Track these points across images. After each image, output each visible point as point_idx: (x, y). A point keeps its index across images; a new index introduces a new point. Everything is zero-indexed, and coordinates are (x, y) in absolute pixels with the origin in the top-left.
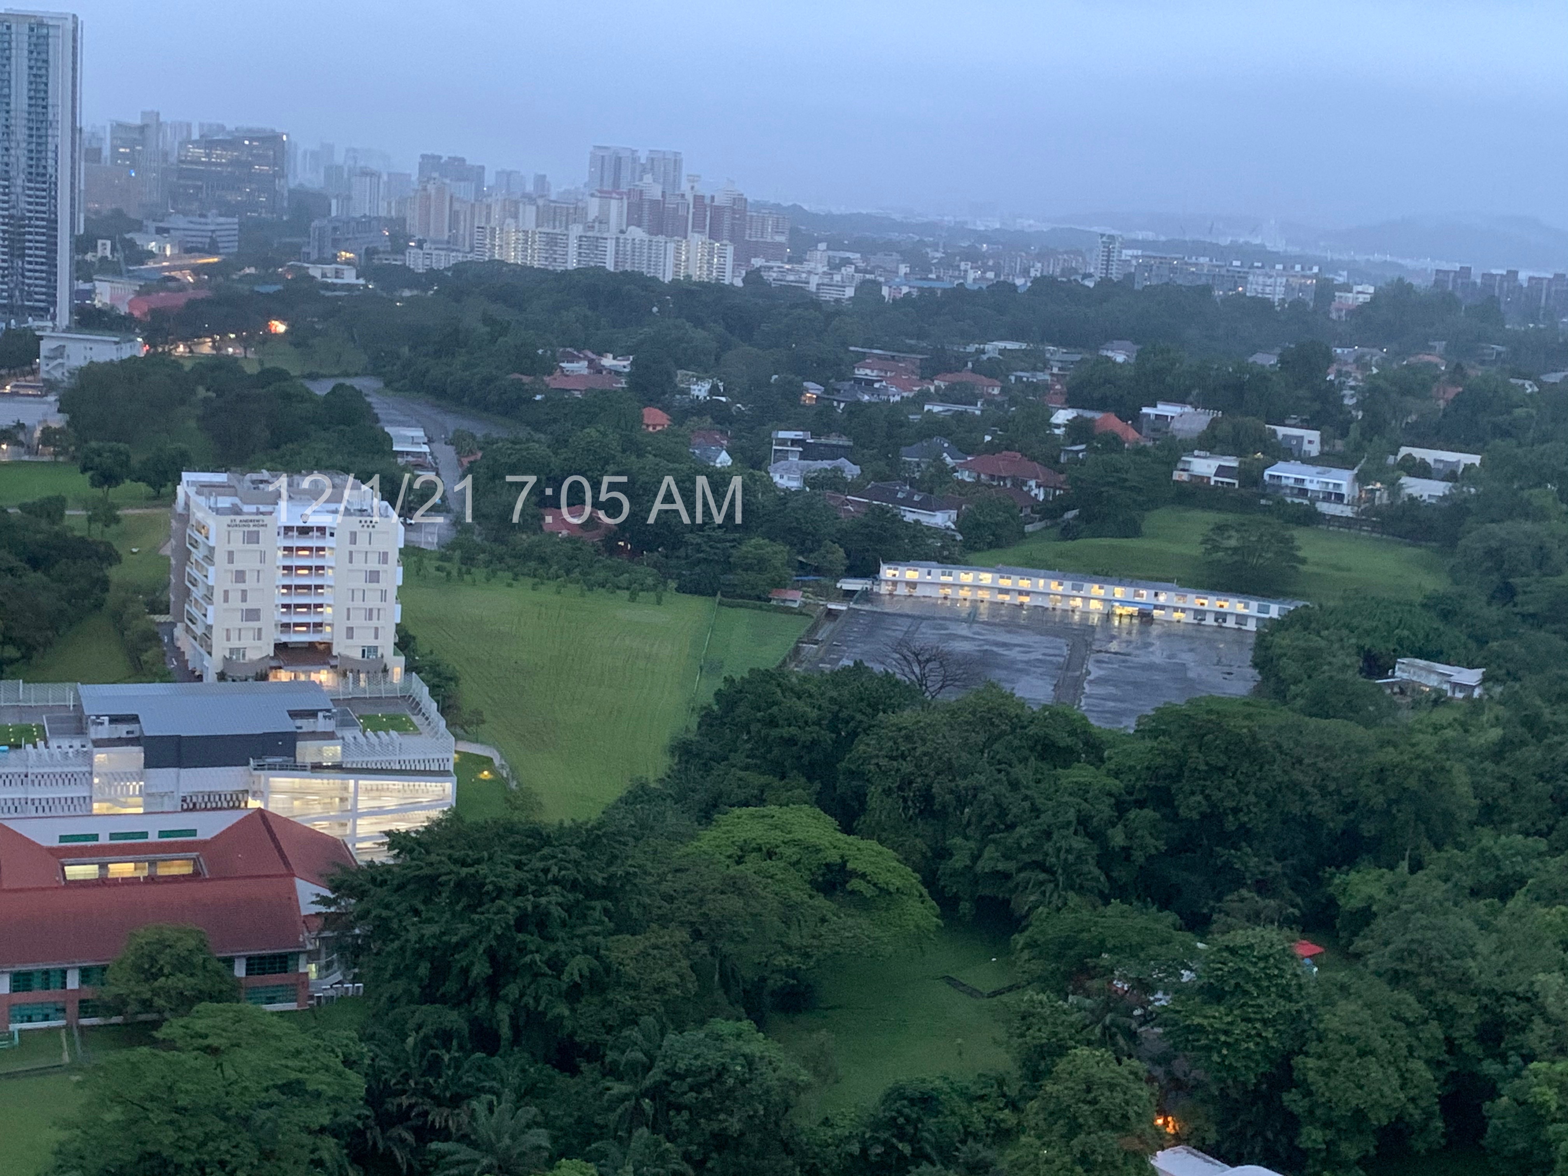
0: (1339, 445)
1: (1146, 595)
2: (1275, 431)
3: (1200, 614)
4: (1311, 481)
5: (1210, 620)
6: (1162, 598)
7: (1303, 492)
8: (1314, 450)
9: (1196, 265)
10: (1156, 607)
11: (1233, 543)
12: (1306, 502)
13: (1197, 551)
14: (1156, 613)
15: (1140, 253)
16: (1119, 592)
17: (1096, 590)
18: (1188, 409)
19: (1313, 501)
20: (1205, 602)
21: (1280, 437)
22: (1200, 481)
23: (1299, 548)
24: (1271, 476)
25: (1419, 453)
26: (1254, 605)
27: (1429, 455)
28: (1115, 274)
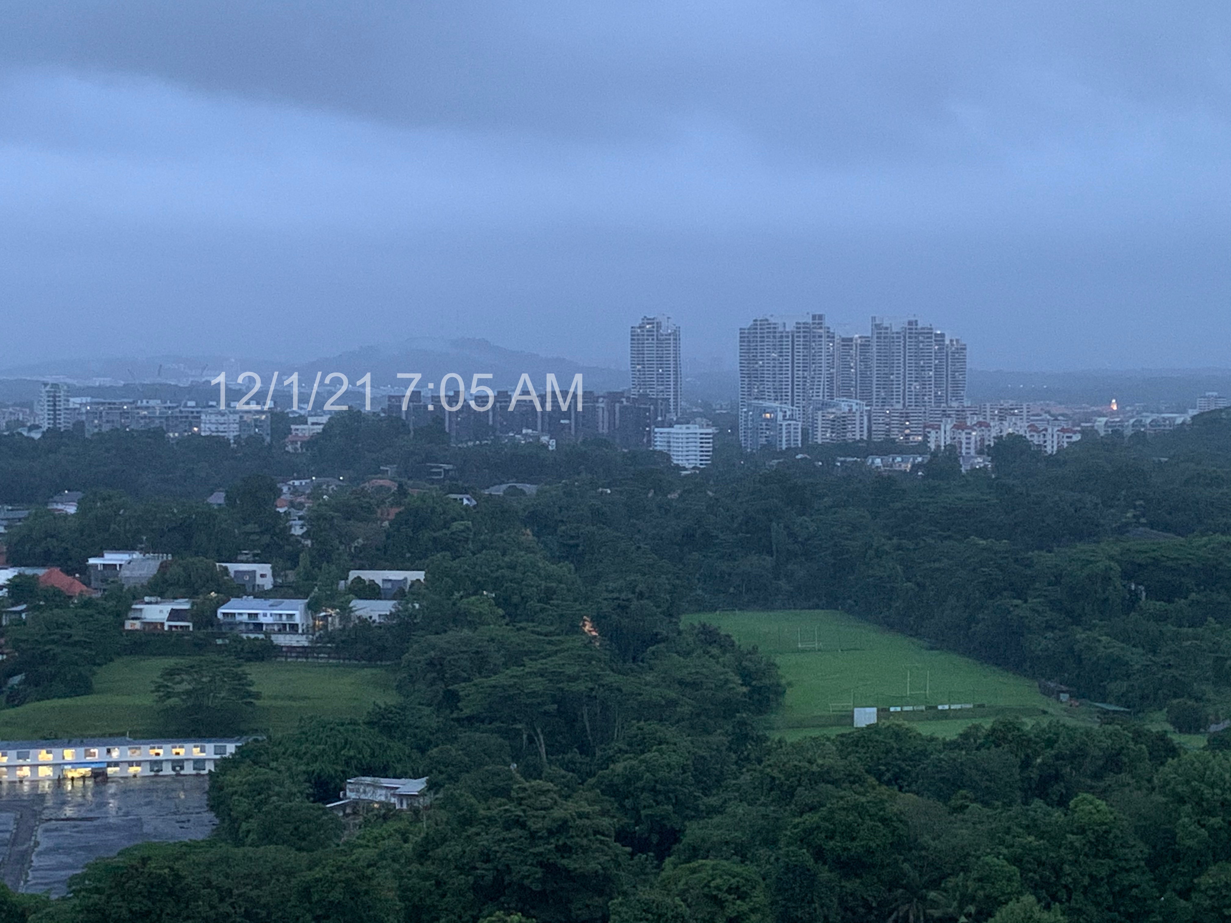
0: (291, 576)
1: (97, 753)
2: (226, 569)
3: (156, 764)
4: (265, 615)
5: (167, 770)
6: (116, 754)
7: (259, 626)
8: (268, 583)
9: (147, 408)
10: (109, 764)
11: (185, 686)
12: (261, 636)
13: (148, 700)
14: (110, 770)
15: (89, 399)
16: (69, 754)
17: (44, 755)
18: (136, 555)
19: (268, 634)
20: (161, 751)
21: (232, 574)
22: (154, 627)
23: (252, 684)
24: (224, 614)
25: (367, 575)
26: (210, 747)
27: (377, 576)
28: (63, 424)
